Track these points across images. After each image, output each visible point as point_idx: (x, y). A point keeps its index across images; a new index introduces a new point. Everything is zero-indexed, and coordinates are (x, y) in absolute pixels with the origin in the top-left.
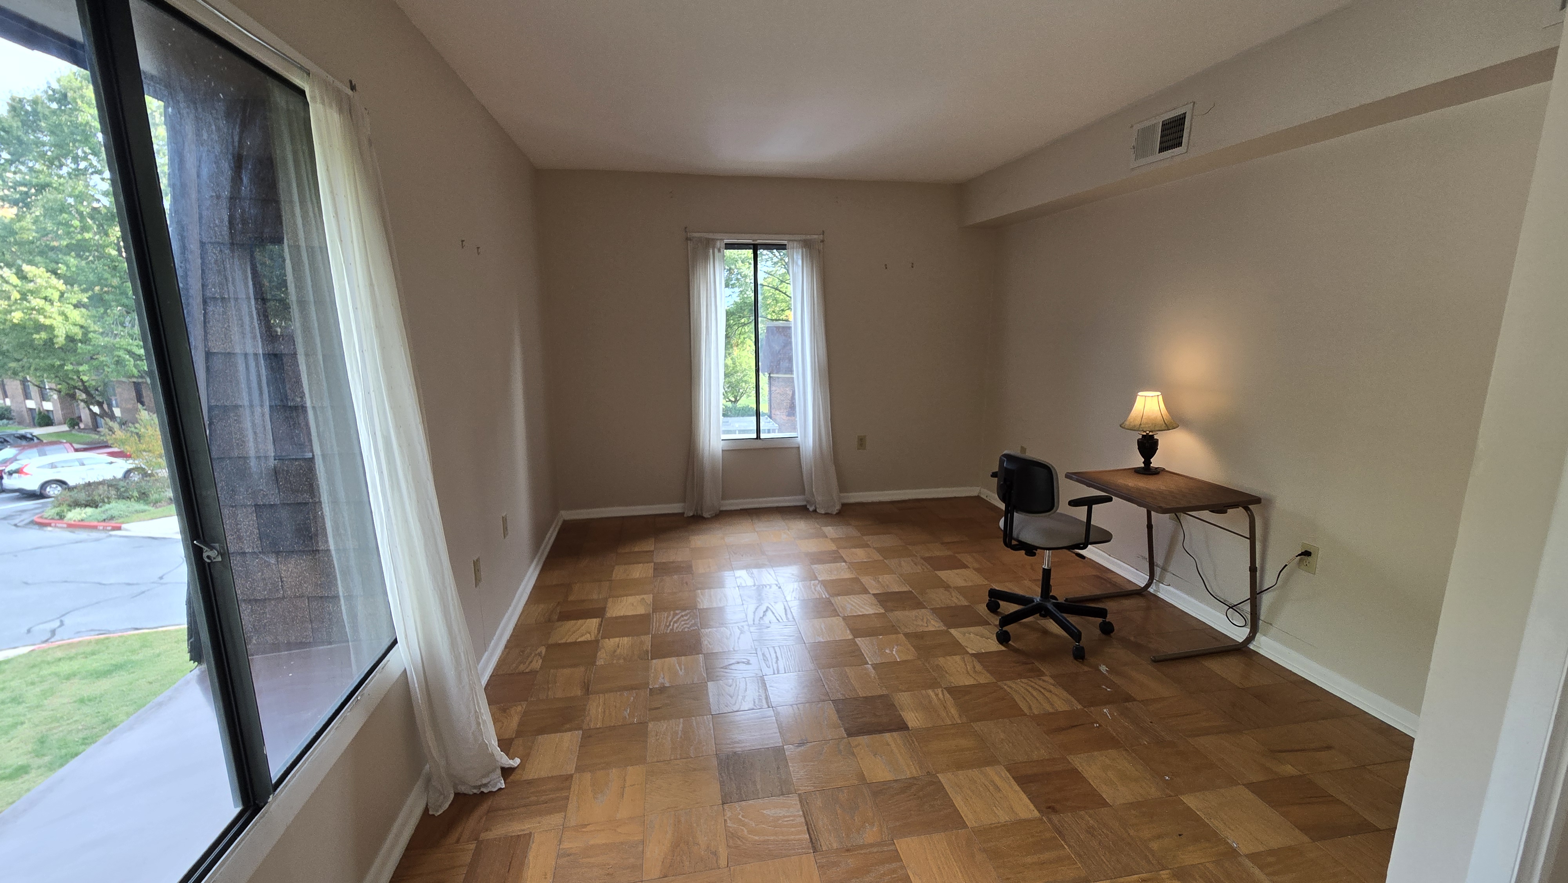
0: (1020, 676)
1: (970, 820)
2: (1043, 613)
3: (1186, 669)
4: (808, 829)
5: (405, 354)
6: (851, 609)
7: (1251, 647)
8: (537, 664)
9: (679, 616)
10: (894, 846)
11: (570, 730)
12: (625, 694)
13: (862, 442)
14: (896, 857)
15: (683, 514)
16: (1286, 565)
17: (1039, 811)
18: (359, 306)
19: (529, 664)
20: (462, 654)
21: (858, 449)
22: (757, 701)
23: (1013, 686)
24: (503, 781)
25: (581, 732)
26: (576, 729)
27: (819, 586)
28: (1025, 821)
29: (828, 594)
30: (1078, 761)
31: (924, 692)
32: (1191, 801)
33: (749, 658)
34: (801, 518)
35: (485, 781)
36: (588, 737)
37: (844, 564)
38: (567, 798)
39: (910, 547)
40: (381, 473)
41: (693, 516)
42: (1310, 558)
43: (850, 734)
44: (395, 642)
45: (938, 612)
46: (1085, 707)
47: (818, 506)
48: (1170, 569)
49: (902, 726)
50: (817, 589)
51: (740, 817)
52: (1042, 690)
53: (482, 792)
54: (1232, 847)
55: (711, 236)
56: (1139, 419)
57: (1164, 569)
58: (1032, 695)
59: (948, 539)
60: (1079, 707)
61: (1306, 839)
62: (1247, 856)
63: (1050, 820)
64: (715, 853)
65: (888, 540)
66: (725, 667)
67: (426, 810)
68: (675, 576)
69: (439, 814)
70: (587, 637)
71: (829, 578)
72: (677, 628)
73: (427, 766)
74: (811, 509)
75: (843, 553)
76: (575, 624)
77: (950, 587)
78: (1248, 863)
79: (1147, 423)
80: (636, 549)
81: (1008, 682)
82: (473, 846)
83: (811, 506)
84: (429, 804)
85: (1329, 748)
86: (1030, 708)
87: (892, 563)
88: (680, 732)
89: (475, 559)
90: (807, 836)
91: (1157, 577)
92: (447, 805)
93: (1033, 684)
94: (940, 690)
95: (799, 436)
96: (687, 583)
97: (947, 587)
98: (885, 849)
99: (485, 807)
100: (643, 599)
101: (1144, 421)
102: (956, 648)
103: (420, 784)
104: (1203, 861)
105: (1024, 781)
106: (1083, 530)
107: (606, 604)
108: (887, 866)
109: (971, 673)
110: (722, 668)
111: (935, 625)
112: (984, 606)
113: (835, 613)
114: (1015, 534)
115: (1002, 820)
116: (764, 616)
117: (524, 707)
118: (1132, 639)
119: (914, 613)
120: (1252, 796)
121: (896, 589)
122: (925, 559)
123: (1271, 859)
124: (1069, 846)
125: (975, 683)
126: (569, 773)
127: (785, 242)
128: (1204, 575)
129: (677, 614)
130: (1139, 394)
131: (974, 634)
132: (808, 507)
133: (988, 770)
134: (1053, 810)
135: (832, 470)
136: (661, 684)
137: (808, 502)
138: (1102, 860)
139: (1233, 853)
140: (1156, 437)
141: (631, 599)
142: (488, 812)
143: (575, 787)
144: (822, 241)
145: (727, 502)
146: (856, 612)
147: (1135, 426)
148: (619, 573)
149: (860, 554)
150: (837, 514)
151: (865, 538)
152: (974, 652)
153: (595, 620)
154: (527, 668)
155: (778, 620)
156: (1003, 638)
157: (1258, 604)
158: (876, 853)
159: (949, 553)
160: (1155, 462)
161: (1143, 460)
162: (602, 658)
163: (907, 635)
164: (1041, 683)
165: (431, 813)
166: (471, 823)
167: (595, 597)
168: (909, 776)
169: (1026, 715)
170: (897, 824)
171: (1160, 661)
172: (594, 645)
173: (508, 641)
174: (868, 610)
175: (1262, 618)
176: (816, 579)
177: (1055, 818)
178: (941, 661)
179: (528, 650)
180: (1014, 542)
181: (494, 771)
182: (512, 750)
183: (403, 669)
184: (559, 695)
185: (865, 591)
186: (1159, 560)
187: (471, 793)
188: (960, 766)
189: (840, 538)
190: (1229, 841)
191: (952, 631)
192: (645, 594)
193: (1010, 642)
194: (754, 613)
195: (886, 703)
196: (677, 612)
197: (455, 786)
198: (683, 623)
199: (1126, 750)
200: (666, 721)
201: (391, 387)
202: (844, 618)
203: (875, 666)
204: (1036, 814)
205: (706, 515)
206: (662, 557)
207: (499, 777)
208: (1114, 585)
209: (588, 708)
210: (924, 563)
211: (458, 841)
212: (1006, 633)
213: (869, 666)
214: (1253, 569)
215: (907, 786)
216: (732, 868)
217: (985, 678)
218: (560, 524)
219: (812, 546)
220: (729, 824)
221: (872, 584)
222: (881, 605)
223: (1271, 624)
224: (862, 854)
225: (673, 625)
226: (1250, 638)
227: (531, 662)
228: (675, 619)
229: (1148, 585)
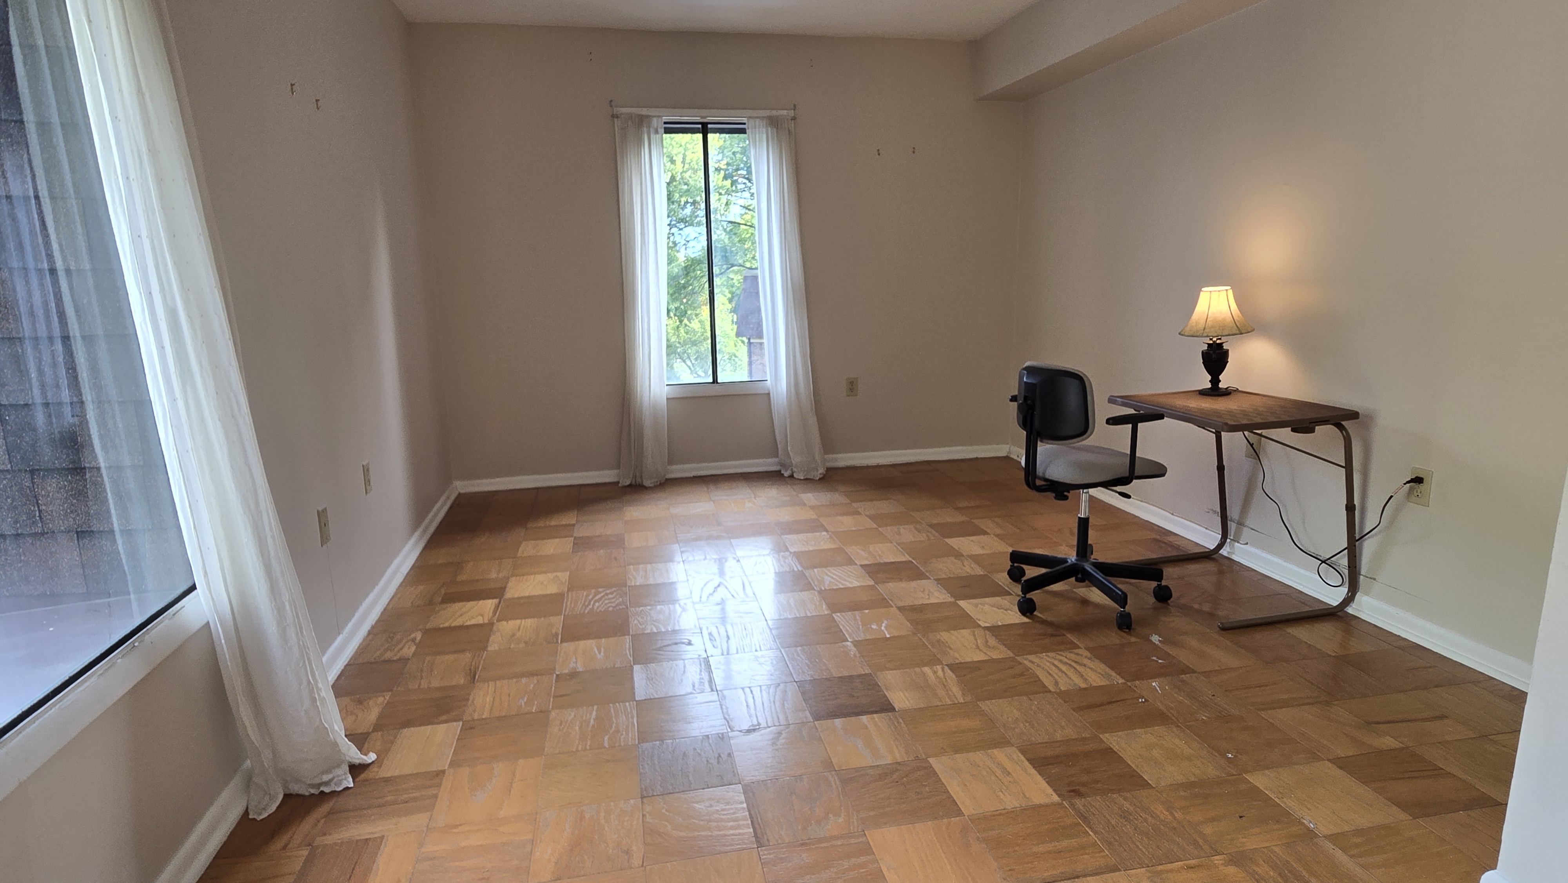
0: (1046, 649)
1: (968, 807)
2: (1080, 576)
3: (1261, 637)
4: (752, 822)
5: (193, 195)
6: (830, 582)
7: (1350, 610)
8: (409, 650)
9: (602, 594)
10: (865, 838)
11: (446, 722)
12: (524, 680)
13: (852, 386)
14: (868, 850)
15: (618, 482)
16: (1391, 497)
17: (1059, 795)
18: (120, 116)
19: (399, 651)
20: (287, 604)
21: (848, 396)
22: (697, 685)
23: (1036, 660)
24: (351, 779)
25: (461, 723)
26: (455, 721)
27: (790, 559)
28: (1040, 806)
29: (802, 565)
30: (1114, 740)
31: (918, 670)
32: (1260, 780)
33: (690, 638)
34: (773, 485)
35: (326, 778)
36: (469, 728)
37: (824, 533)
38: (436, 796)
39: (913, 514)
40: (161, 348)
41: (630, 485)
42: (1422, 487)
43: (817, 717)
44: (193, 588)
45: (943, 583)
46: (1128, 681)
47: (795, 469)
48: (1248, 522)
49: (886, 707)
50: (787, 561)
51: (664, 811)
52: (1073, 664)
53: (322, 792)
54: (1308, 829)
55: (644, 112)
56: (1203, 322)
57: (1240, 524)
58: (1060, 670)
59: (964, 504)
60: (1121, 681)
61: (1403, 816)
62: (1327, 837)
63: (1072, 805)
64: (627, 852)
65: (885, 506)
66: (660, 649)
67: (246, 813)
68: (602, 551)
69: (262, 817)
70: (479, 620)
71: (803, 549)
72: (598, 608)
73: (248, 763)
74: (786, 474)
75: (824, 521)
76: (465, 606)
77: (963, 555)
78: (1328, 845)
79: (1212, 327)
80: (553, 523)
81: (1032, 657)
82: (305, 852)
83: (786, 471)
84: (249, 807)
85: (1443, 717)
86: (1056, 683)
87: (888, 531)
88: (592, 722)
89: (320, 509)
90: (751, 830)
91: (1231, 536)
92: (273, 808)
93: (1061, 658)
94: (939, 667)
95: (769, 379)
96: (615, 559)
97: (958, 555)
98: (853, 841)
99: (325, 808)
100: (556, 576)
101: (1209, 323)
102: (966, 621)
103: (236, 781)
104: (1268, 844)
105: (1040, 763)
106: (1127, 460)
107: (507, 583)
108: (853, 861)
109: (982, 647)
110: (654, 650)
111: (938, 596)
112: (1006, 574)
113: (808, 587)
114: (1040, 470)
115: (1009, 807)
116: (714, 591)
117: (387, 698)
118: (1196, 606)
119: (914, 584)
120: (1339, 772)
121: (891, 559)
122: (931, 526)
123: (1359, 840)
124: (1095, 833)
125: (986, 658)
126: (440, 769)
127: (744, 120)
128: (1291, 525)
129: (600, 593)
130: (1203, 289)
131: (990, 605)
132: (782, 472)
133: (996, 752)
134: (1077, 793)
135: (812, 420)
136: (572, 668)
137: (782, 465)
138: (1138, 847)
139: (1310, 835)
140: (1225, 347)
141: (540, 578)
142: (329, 813)
143: (447, 782)
144: (794, 119)
145: (674, 467)
146: (837, 585)
147: (1197, 331)
148: (528, 548)
149: (847, 522)
150: (820, 479)
151: (855, 505)
152: (988, 625)
153: (490, 601)
154: (396, 655)
155: (733, 596)
156: (1027, 608)
157: (1357, 554)
158: (841, 845)
159: (964, 519)
160: (1226, 380)
161: (1210, 378)
162: (495, 643)
163: (900, 609)
164: (1073, 656)
165: (251, 817)
166: (306, 826)
167: (493, 575)
168: (889, 761)
169: (1050, 691)
170: (871, 813)
171: (1227, 629)
172: (487, 628)
173: (373, 627)
174: (853, 582)
175: (1363, 572)
176: (787, 550)
177: (1079, 803)
178: (944, 636)
179: (398, 637)
180: (1039, 483)
181: (338, 766)
182: (366, 745)
183: (204, 622)
184: (435, 684)
185: (850, 562)
186: (1233, 512)
187: (307, 794)
188: (958, 749)
189: (823, 506)
190: (1305, 821)
191: (962, 603)
192: (559, 571)
193: (1035, 613)
194: (702, 589)
195: (869, 682)
196: (600, 590)
197: (285, 786)
198: (607, 602)
199: (1178, 726)
200: (574, 709)
201: (173, 236)
202: (820, 592)
203: (856, 644)
204: (1056, 798)
205: (647, 483)
206: (583, 530)
207: (345, 774)
208: (1178, 548)
209: (471, 698)
210: (930, 530)
211: (284, 848)
212: (1031, 600)
213: (849, 643)
214: (1350, 508)
215: (886, 773)
216: (648, 868)
217: (1000, 652)
218: (453, 497)
219: (786, 515)
220: (648, 819)
221: (862, 555)
222: (870, 576)
223: (1375, 579)
224: (822, 848)
225: (594, 604)
226: (1349, 600)
227: (402, 649)
228: (597, 598)
229: (1220, 546)
